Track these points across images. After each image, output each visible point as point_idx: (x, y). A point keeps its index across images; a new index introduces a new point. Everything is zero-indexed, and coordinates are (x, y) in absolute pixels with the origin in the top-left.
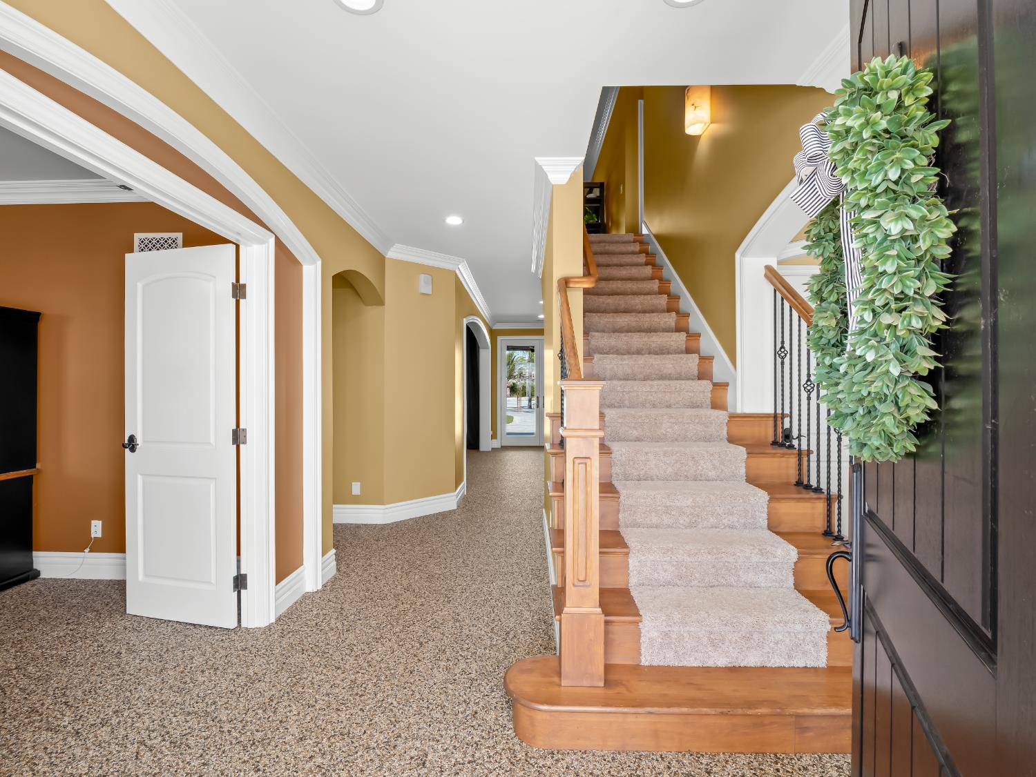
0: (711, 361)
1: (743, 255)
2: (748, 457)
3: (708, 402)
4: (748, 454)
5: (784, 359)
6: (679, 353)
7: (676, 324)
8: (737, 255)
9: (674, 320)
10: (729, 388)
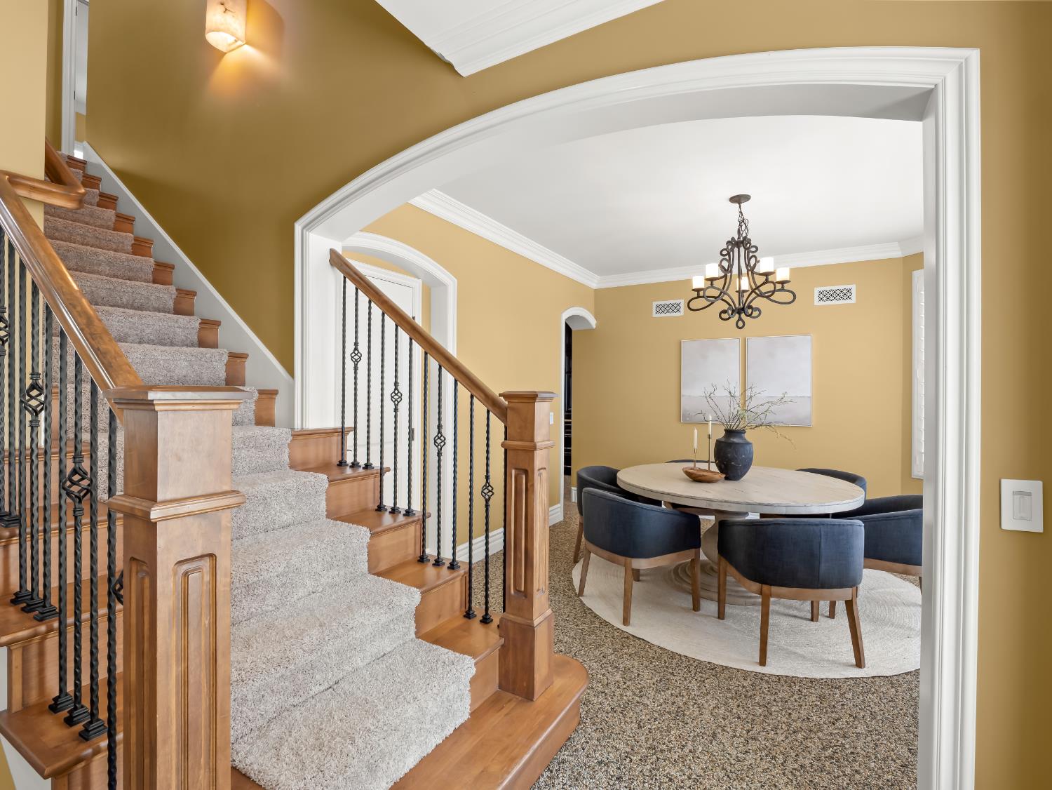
0: (243, 360)
1: (306, 227)
2: (329, 485)
3: (251, 415)
4: (329, 482)
5: (358, 362)
6: (187, 346)
7: (175, 303)
8: (298, 227)
9: (174, 297)
10: (278, 398)
